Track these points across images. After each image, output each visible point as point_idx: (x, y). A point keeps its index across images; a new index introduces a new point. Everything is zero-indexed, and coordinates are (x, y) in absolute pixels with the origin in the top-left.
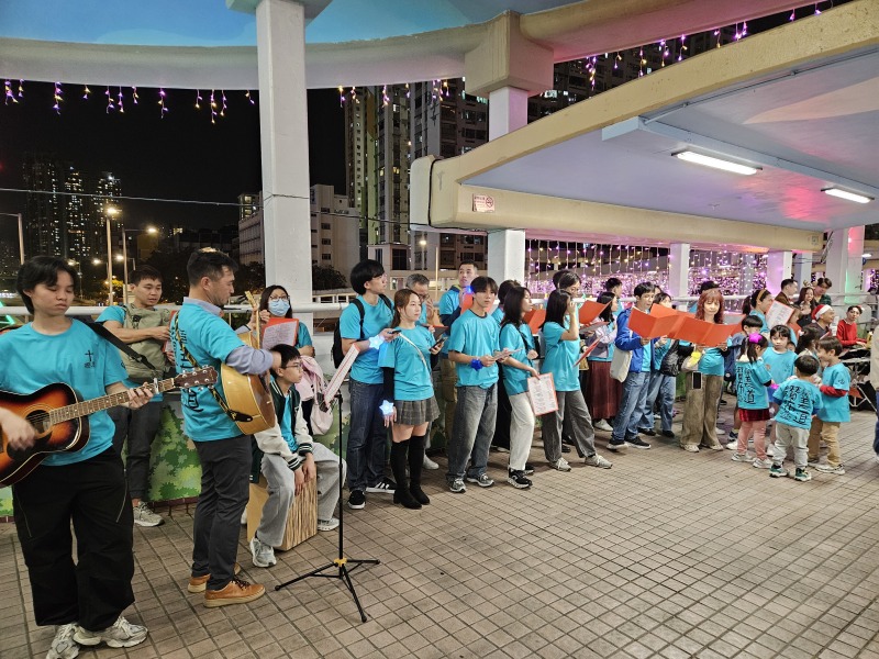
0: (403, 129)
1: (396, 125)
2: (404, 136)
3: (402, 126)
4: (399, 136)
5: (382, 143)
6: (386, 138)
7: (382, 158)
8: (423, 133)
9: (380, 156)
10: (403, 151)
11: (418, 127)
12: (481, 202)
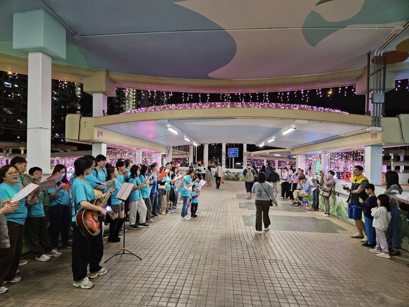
12: (100, 133)
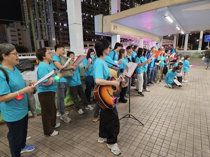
0: (41, 7)
1: (39, 6)
2: (41, 9)
3: (40, 6)
4: (40, 9)
5: (35, 11)
6: (36, 9)
7: (35, 15)
8: (47, 8)
9: (35, 14)
10: (42, 13)
11: (46, 7)
12: (115, 27)
